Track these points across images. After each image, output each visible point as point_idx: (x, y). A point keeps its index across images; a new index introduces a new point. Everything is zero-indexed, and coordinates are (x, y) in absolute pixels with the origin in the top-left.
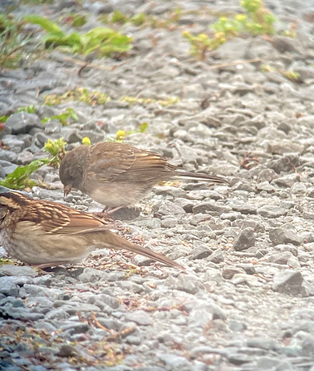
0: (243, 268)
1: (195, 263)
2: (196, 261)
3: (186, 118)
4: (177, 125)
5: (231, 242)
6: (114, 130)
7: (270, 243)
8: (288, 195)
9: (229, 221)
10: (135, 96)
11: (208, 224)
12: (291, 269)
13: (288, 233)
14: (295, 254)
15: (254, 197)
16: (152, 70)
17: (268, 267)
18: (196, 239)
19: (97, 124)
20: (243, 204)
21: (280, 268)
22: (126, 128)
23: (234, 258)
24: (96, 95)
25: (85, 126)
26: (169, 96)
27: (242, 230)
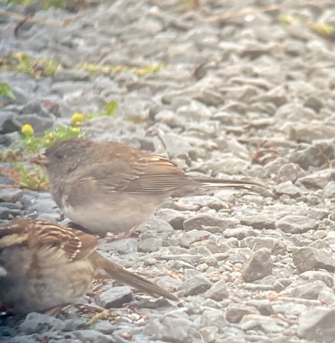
0: (256, 307)
1: (188, 301)
2: (189, 298)
3: (173, 92)
4: (160, 103)
5: (238, 269)
6: (68, 112)
7: (294, 269)
8: (320, 200)
9: (236, 239)
10: (98, 62)
11: (206, 245)
12: (324, 305)
13: (320, 255)
14: (330, 284)
15: (272, 204)
16: (123, 24)
17: (292, 304)
18: (188, 267)
19: (42, 105)
20: (256, 214)
21: (308, 305)
22: (85, 109)
23: (242, 293)
24: (40, 63)
25: (25, 109)
26: (147, 62)
27: (254, 253)
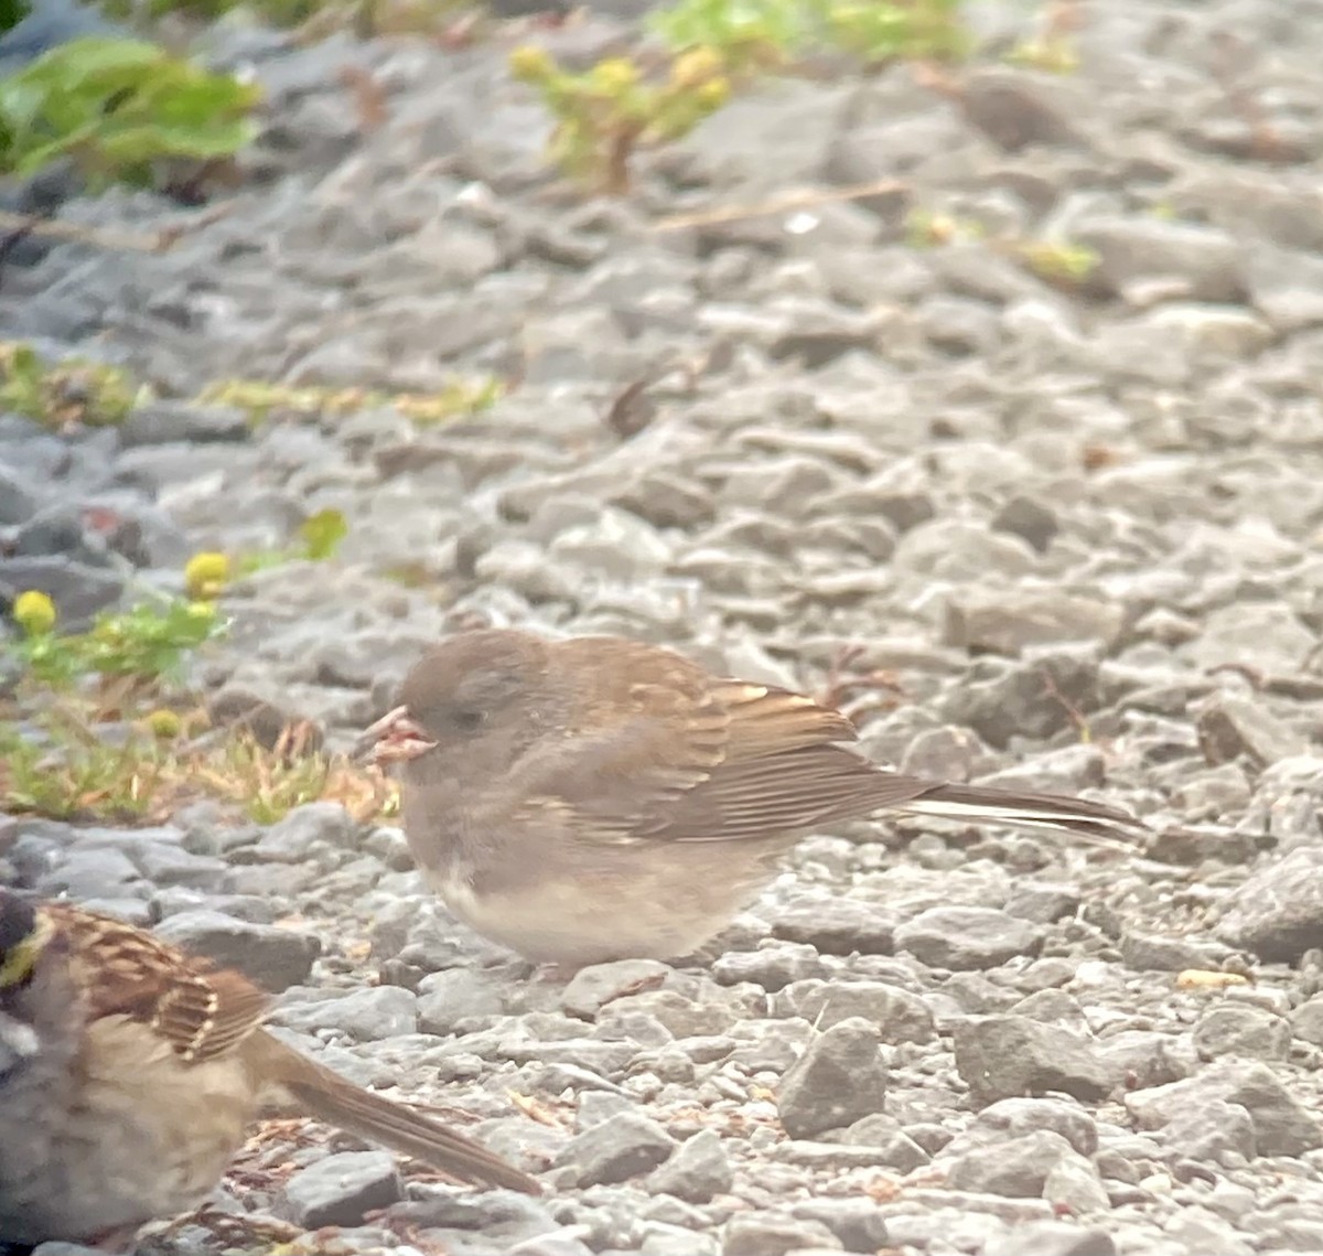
0: (827, 1221)
1: (590, 1204)
2: (596, 1192)
3: (538, 480)
4: (492, 519)
5: (766, 1092)
6: (177, 549)
7: (960, 1091)
8: (1047, 854)
9: (758, 989)
10: (277, 377)
11: (653, 1009)
12: (1066, 1217)
13: (1051, 1043)
14: (1084, 1145)
15: (883, 869)
16: (363, 243)
17: (950, 1212)
18: (593, 1087)
19: (87, 520)
20: (826, 903)
21: (1008, 1215)
22: (233, 536)
23: (779, 1173)
24: (78, 380)
25: (24, 536)
26: (448, 376)
27: (820, 1035)
